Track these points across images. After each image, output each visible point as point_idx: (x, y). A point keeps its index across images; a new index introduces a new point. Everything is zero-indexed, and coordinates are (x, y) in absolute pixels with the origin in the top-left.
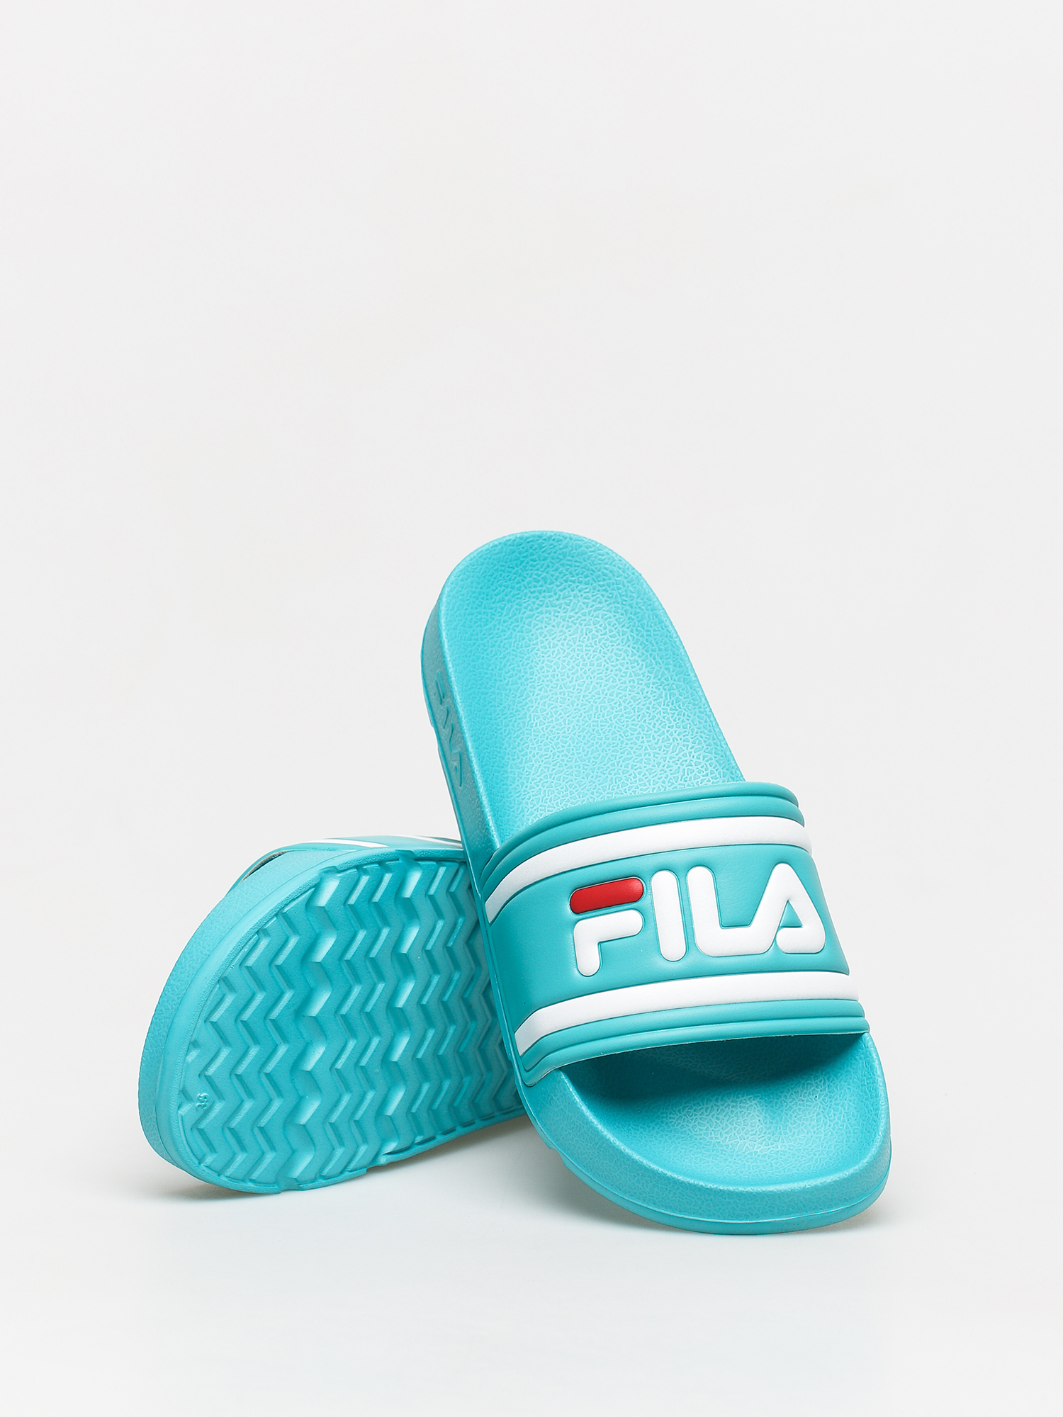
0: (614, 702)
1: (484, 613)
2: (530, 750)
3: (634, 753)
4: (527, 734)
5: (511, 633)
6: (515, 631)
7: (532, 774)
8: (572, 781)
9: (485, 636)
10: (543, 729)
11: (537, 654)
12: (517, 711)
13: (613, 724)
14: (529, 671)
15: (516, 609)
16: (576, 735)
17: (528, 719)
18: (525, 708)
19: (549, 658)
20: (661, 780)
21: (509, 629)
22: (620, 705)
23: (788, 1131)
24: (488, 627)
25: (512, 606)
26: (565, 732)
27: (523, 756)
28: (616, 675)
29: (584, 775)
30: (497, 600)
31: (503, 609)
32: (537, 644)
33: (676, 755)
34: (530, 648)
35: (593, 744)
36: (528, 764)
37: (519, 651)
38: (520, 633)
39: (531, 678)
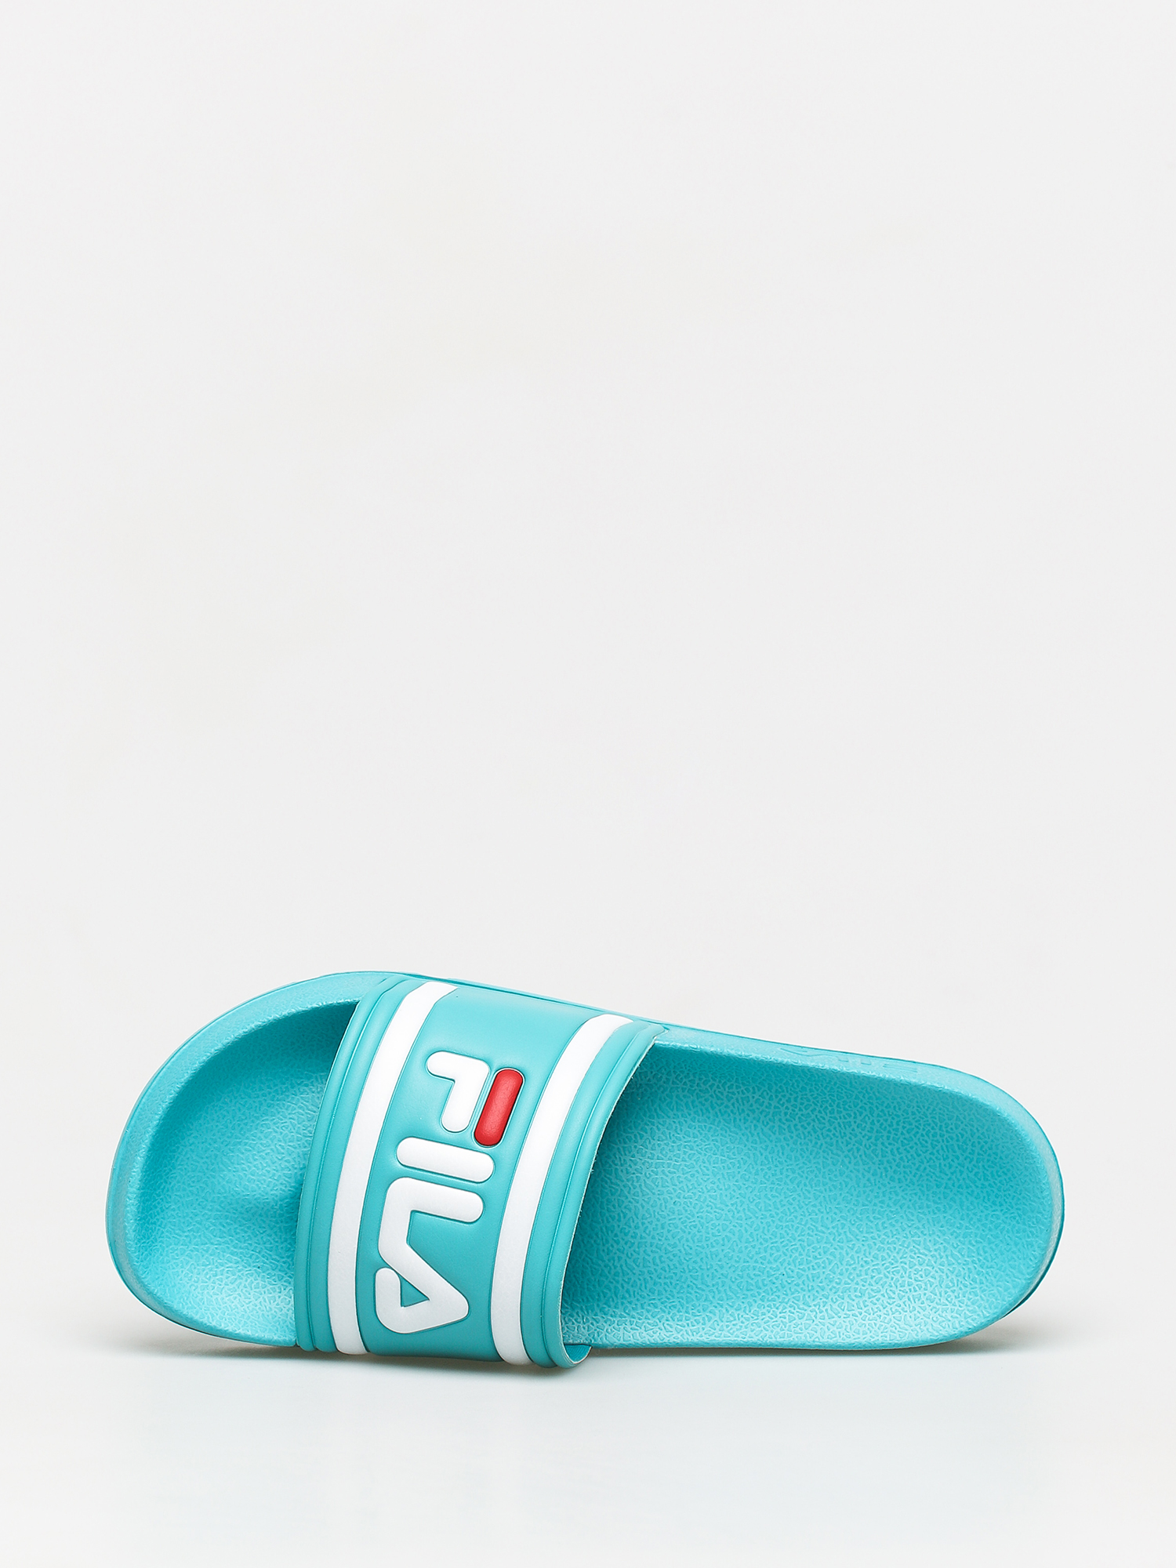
0: (822, 1253)
1: (972, 1150)
2: (795, 1138)
3: (746, 1248)
4: (816, 1143)
5: (947, 1175)
6: (949, 1179)
7: (763, 1127)
8: (738, 1168)
9: (945, 1141)
10: (818, 1163)
11: (916, 1194)
12: (848, 1144)
13: (794, 1240)
14: (896, 1177)
15: (973, 1191)
16: (797, 1196)
17: (835, 1152)
18: (850, 1154)
19: (906, 1206)
20: (699, 1260)
21: (952, 1173)
22: (816, 1258)
23: (228, 1221)
24: (956, 1148)
25: (977, 1187)
26: (805, 1185)
27: (789, 1127)
28: (854, 1269)
29: (740, 1183)
30: (985, 1172)
31: (975, 1175)
32: (927, 1199)
33: (725, 1290)
34: (924, 1189)
35: (778, 1209)
36: (776, 1128)
37: (923, 1174)
38: (944, 1185)
39: (886, 1176)
